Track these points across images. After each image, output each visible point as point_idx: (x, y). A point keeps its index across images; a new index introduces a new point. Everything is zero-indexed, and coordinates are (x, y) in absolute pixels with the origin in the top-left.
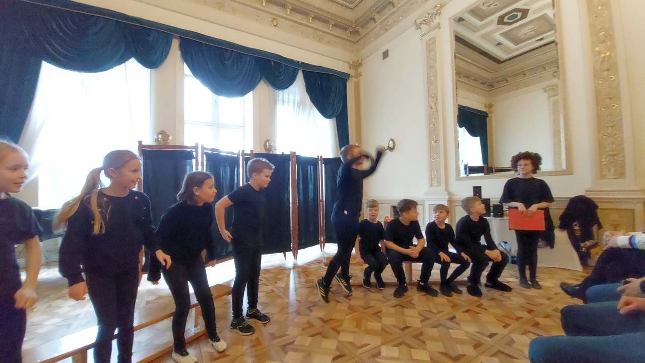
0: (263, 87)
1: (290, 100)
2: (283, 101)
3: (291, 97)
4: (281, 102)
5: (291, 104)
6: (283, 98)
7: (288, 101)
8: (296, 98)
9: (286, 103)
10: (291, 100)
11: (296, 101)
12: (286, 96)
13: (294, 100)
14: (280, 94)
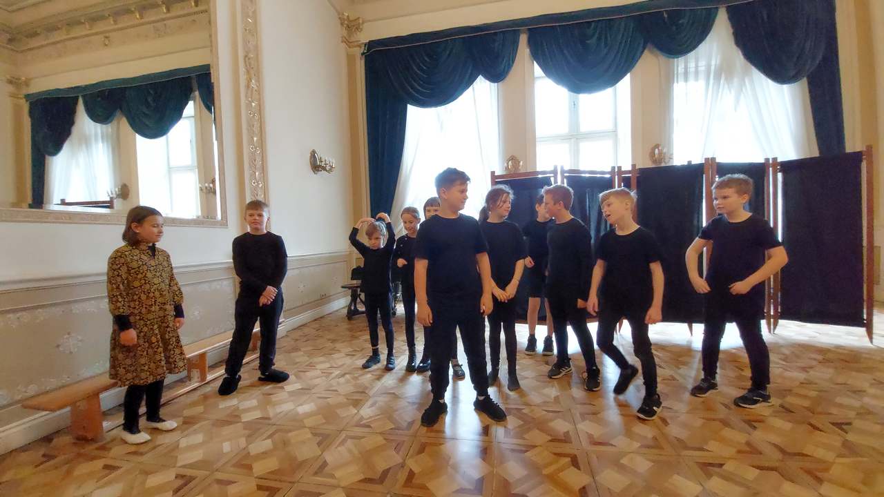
0: (649, 61)
1: (700, 69)
2: (686, 74)
3: (702, 64)
4: (681, 78)
5: (702, 76)
6: (686, 68)
7: (697, 73)
8: (713, 63)
9: (691, 77)
10: (702, 68)
11: (713, 68)
12: (692, 65)
13: (708, 67)
14: (680, 63)
